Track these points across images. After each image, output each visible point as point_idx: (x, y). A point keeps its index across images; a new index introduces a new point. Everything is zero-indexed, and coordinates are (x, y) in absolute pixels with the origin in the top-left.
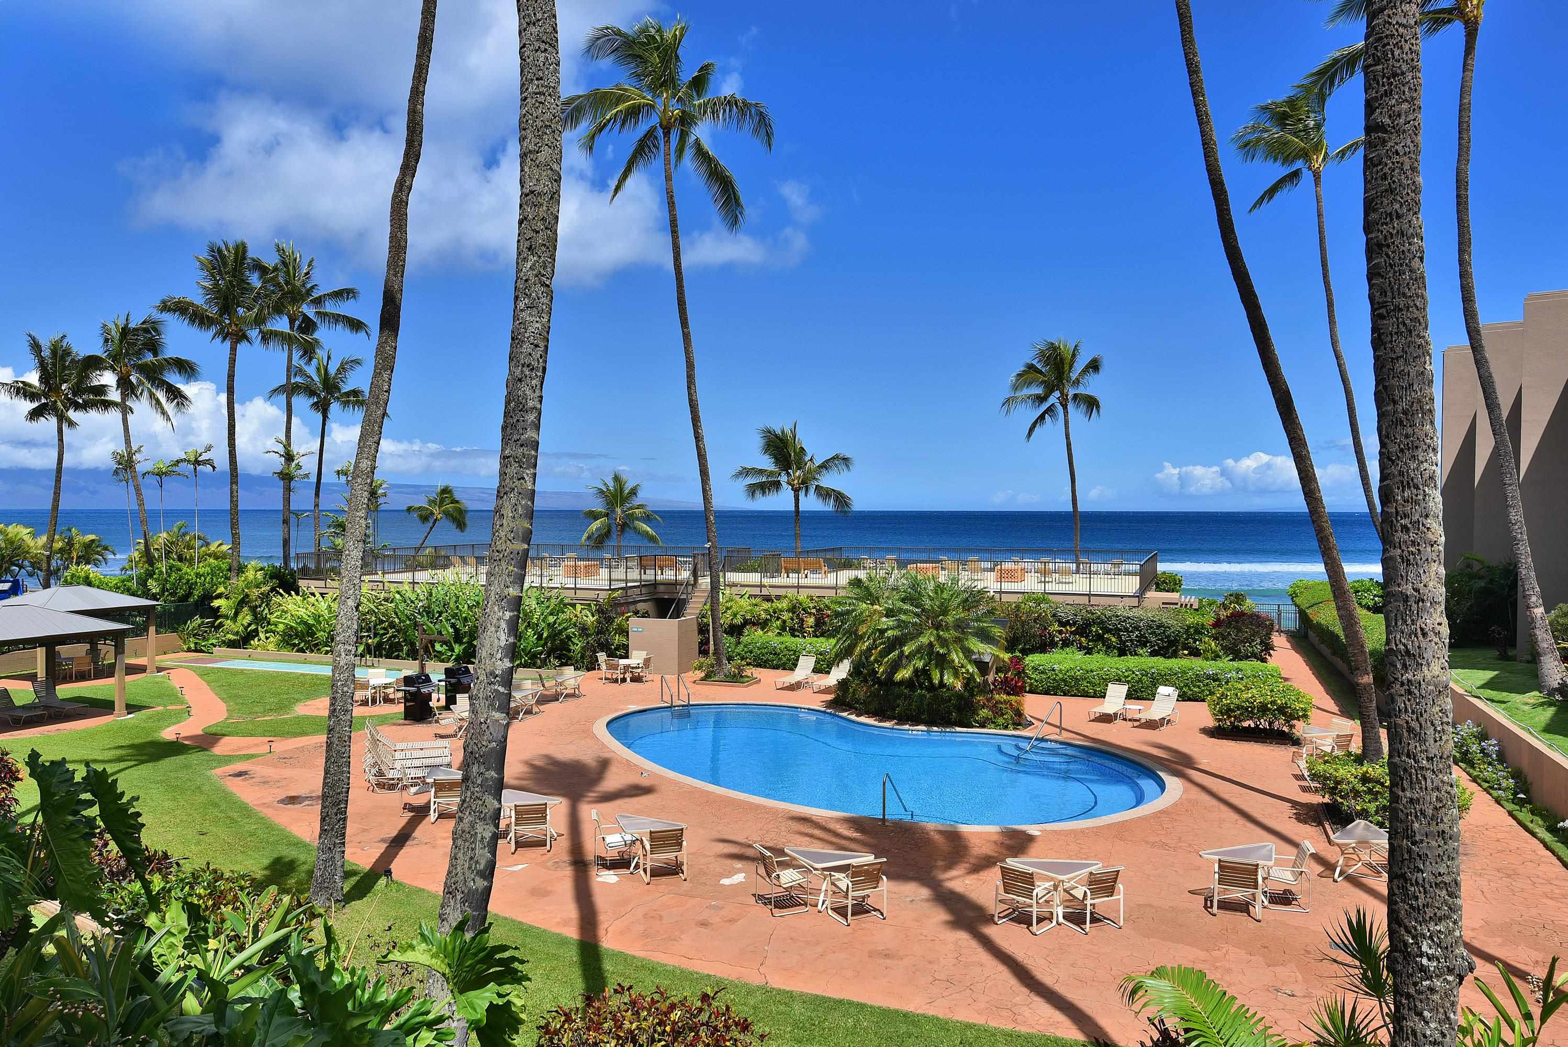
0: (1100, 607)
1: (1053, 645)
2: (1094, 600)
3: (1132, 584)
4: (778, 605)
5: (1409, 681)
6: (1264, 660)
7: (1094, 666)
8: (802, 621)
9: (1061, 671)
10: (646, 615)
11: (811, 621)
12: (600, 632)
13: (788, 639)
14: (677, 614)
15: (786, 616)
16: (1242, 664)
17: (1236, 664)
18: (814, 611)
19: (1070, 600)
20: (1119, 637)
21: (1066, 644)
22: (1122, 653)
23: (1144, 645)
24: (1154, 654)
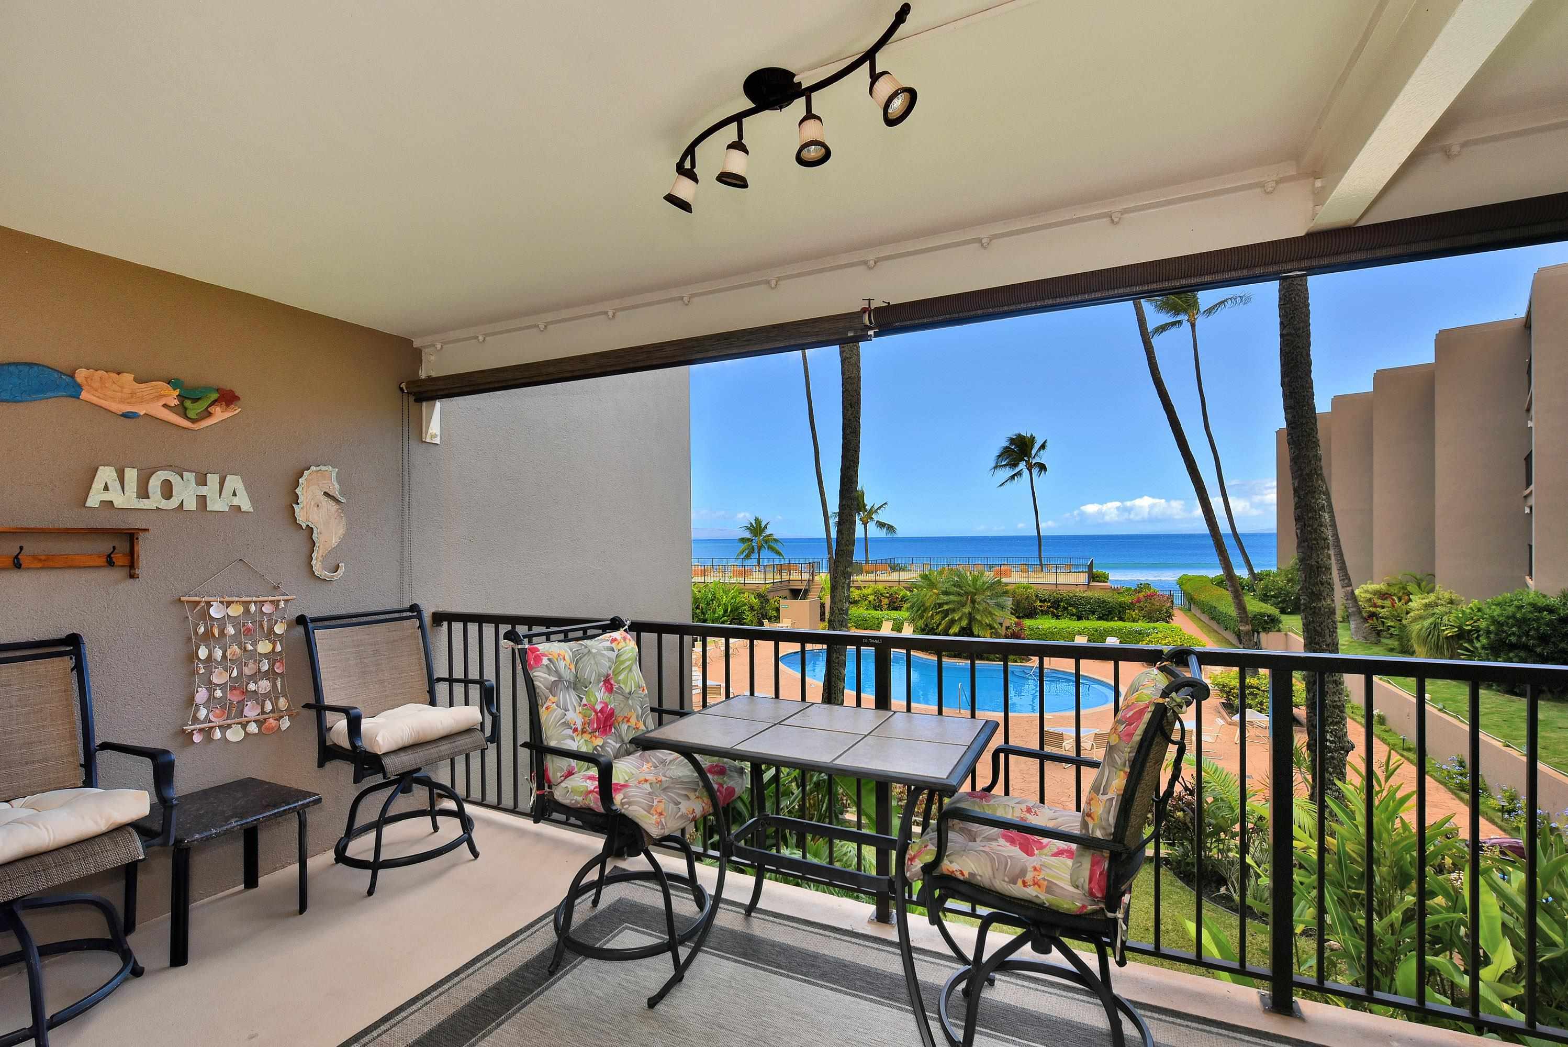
0: (1064, 591)
1: (1036, 614)
2: (1059, 587)
3: (1083, 578)
4: (865, 591)
5: (1315, 607)
6: (1168, 622)
7: (1064, 626)
8: (881, 601)
9: (1043, 629)
10: (785, 598)
11: (886, 601)
12: (762, 608)
13: (874, 613)
14: (805, 597)
15: (871, 598)
16: (1157, 625)
17: (1152, 625)
18: (888, 595)
19: (1045, 587)
20: (1077, 608)
21: (1044, 613)
22: (1080, 618)
23: (1093, 613)
24: (1100, 618)
